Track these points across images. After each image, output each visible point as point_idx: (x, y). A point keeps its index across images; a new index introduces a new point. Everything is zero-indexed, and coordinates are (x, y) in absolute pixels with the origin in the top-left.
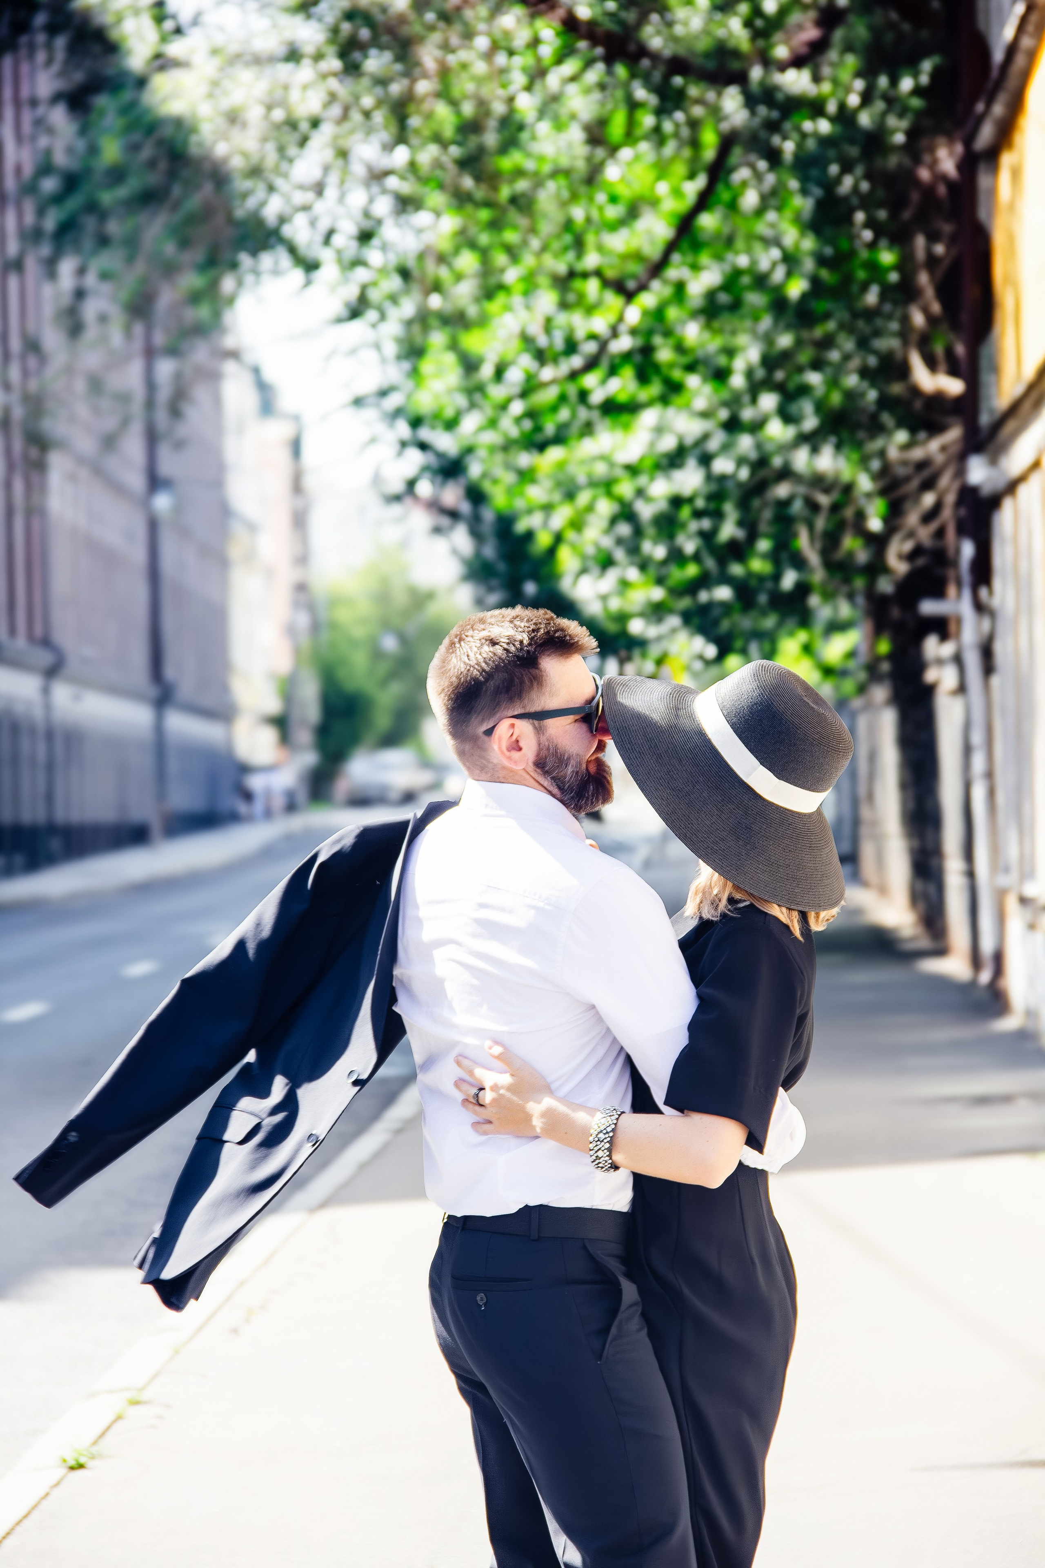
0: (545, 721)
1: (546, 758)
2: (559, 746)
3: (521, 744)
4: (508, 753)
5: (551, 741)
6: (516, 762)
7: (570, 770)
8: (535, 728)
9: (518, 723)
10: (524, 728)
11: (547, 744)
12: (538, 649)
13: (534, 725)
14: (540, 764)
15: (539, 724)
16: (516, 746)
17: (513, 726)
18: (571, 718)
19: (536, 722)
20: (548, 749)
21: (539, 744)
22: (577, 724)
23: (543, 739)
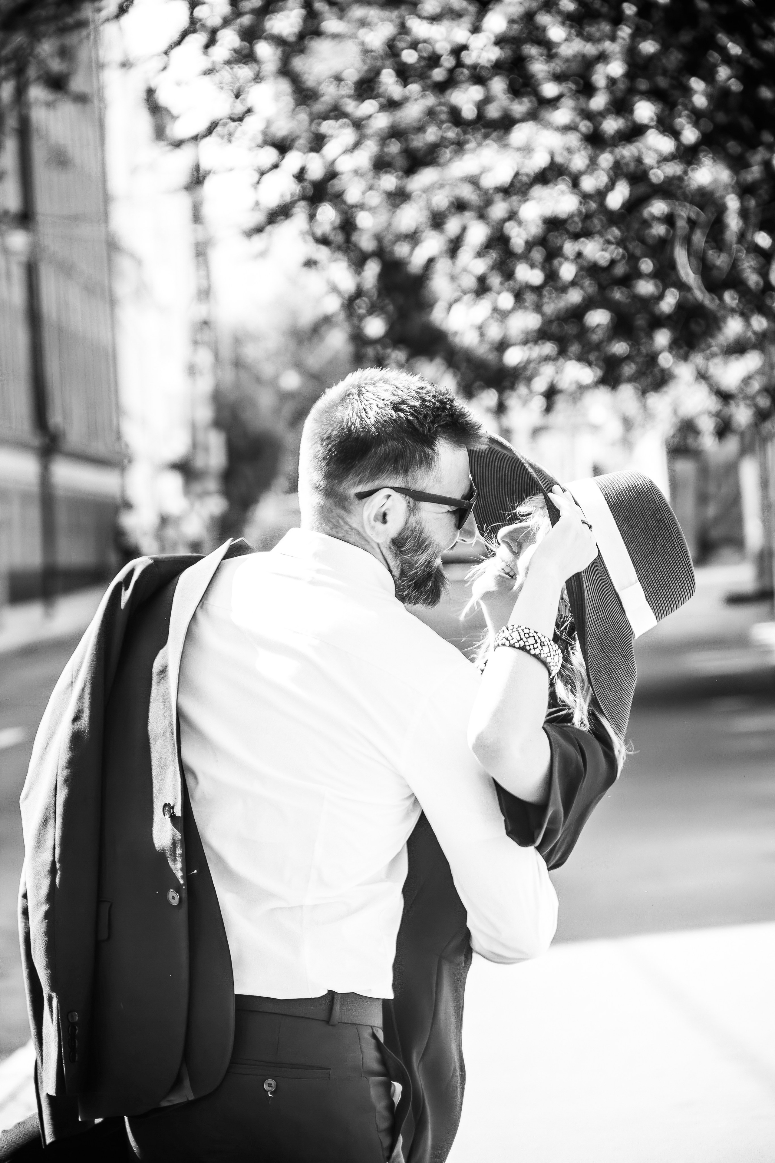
0: (422, 502)
1: (407, 539)
2: (425, 531)
5: (419, 524)
6: (376, 533)
8: (409, 506)
11: (414, 525)
12: (440, 429)
13: (409, 502)
14: (397, 543)
15: (415, 504)
17: (389, 497)
18: (447, 508)
20: (413, 531)
22: (449, 515)
23: (411, 520)
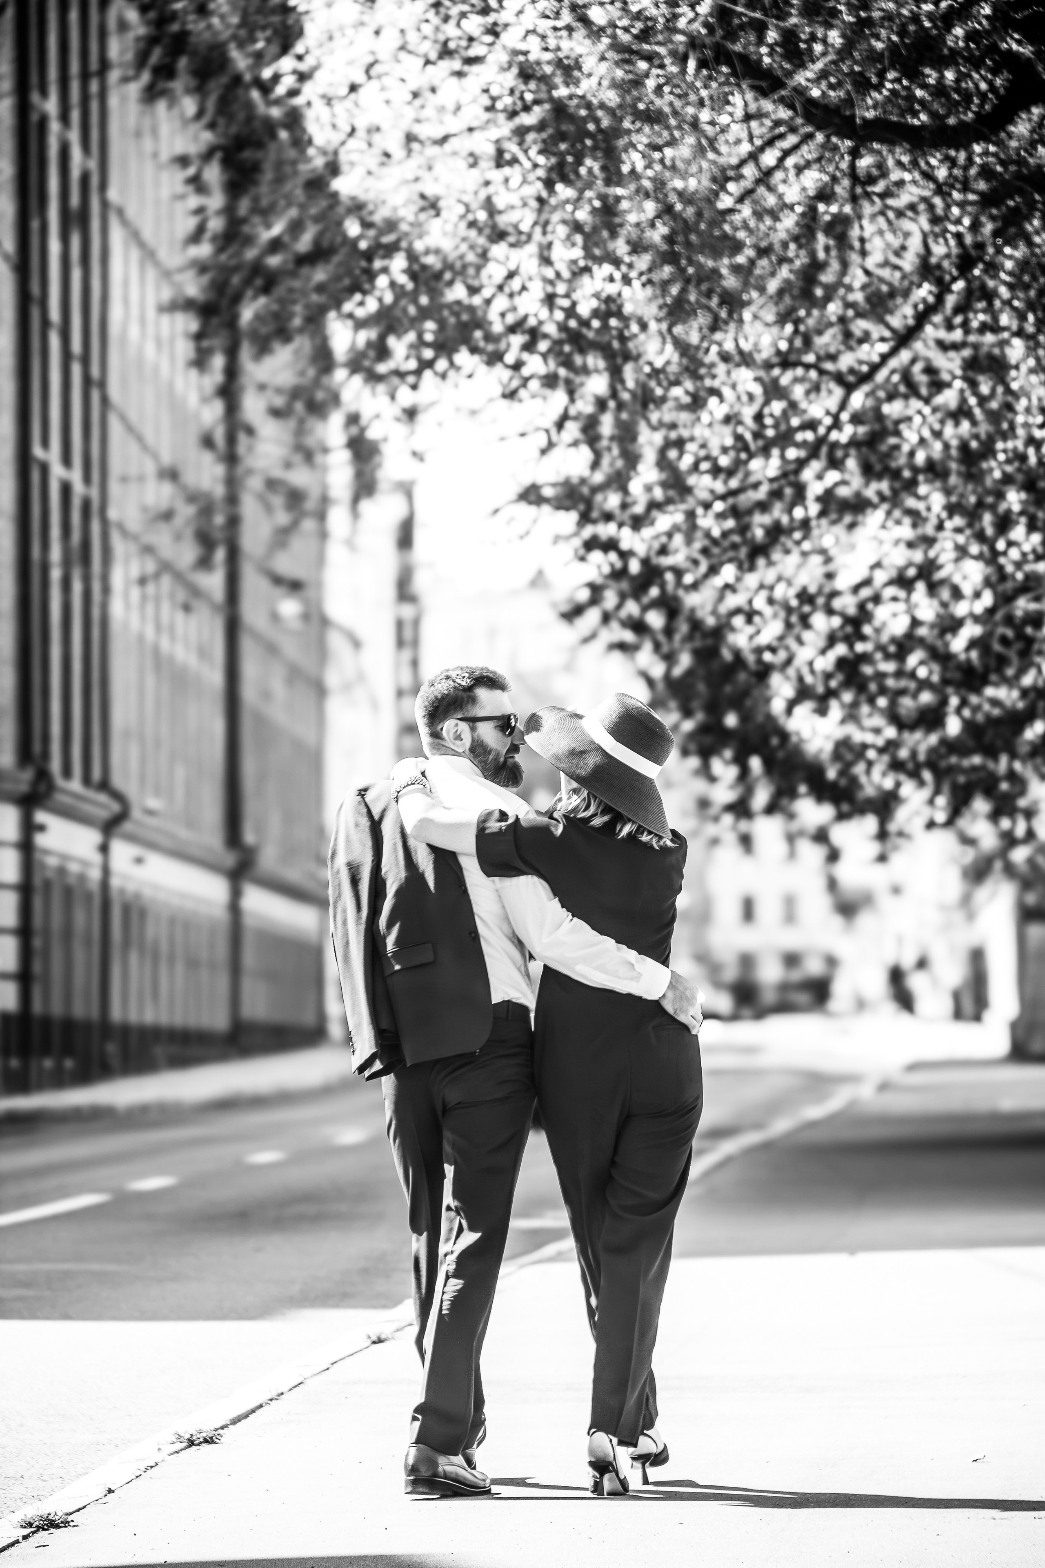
0: (477, 723)
1: (477, 747)
2: (484, 741)
3: (462, 736)
4: (453, 741)
5: (480, 737)
6: (458, 746)
7: (491, 757)
8: (470, 728)
9: (460, 723)
10: (464, 727)
11: (477, 738)
13: (469, 725)
14: (472, 750)
15: (473, 725)
16: (458, 737)
17: (457, 725)
18: (493, 723)
19: (471, 724)
20: (478, 742)
21: (473, 738)
22: (495, 728)
23: (475, 735)
